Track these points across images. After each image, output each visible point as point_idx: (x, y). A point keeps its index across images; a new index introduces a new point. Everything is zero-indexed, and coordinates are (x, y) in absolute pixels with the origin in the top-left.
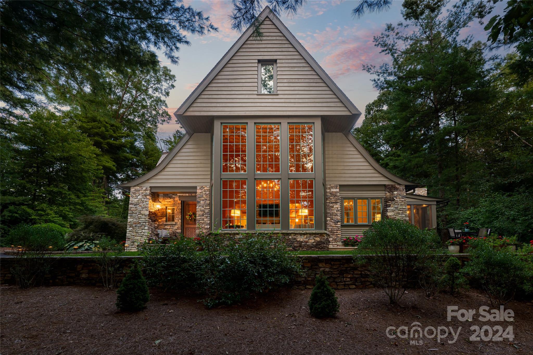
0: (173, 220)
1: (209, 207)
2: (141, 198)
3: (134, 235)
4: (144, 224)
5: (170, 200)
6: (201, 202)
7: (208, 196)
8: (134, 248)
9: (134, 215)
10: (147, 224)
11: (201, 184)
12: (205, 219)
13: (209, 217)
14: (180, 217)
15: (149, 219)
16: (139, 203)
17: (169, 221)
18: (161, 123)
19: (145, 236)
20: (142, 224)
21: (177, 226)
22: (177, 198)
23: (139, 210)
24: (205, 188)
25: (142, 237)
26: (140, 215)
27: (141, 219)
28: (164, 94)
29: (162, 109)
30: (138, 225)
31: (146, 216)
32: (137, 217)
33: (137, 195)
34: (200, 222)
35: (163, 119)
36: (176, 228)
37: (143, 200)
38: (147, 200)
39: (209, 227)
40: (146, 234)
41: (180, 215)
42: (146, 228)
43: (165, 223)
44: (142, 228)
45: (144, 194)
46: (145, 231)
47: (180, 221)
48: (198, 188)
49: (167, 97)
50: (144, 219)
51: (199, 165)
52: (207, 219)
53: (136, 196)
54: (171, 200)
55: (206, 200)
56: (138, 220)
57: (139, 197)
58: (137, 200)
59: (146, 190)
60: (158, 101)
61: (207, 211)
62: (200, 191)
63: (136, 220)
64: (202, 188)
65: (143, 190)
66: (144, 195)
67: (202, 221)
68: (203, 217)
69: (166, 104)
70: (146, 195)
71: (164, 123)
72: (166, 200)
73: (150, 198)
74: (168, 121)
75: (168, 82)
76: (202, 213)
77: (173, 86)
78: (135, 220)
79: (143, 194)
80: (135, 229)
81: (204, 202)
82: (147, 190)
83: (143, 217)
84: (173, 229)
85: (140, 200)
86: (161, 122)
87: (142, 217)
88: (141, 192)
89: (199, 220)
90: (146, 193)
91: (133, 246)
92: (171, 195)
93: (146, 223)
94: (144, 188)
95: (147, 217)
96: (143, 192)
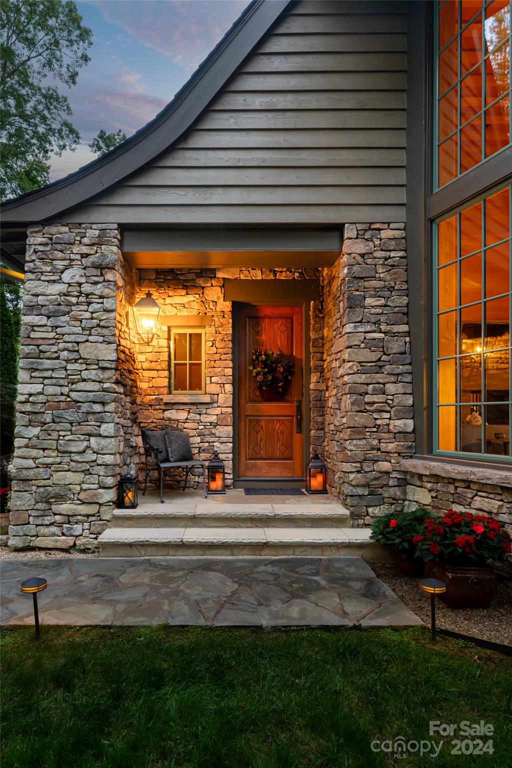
0: (196, 384)
1: (405, 328)
2: (78, 279)
3: (48, 466)
4: (97, 408)
5: (185, 300)
6: (369, 301)
7: (400, 270)
8: (54, 529)
9: (48, 364)
10: (111, 407)
11: (365, 215)
12: (391, 388)
13: (408, 378)
14: (229, 371)
15: (117, 382)
16: (70, 304)
17: (180, 386)
18: (57, 154)
19: (101, 471)
20: (85, 407)
21: (218, 411)
22: (214, 293)
23: (73, 338)
24: (385, 234)
25: (87, 472)
26: (76, 366)
27: (81, 386)
28: (67, 78)
29: (59, 118)
30: (70, 415)
31: (104, 369)
32: (62, 374)
33: (60, 264)
34: (368, 399)
35: (62, 143)
36: (213, 419)
37: (87, 288)
38: (107, 291)
39: (409, 425)
40: (109, 459)
41: (231, 364)
42: (108, 428)
43: (167, 398)
44: (89, 429)
45: (92, 259)
46: (103, 442)
47: (229, 388)
48: (349, 232)
49: (72, 86)
50: (96, 386)
51: (352, 120)
52: (399, 388)
53: (53, 272)
54: (191, 298)
55: (391, 289)
56: (65, 390)
57: (67, 276)
58: (62, 288)
59: (98, 242)
60: (51, 98)
61: (396, 346)
62: (360, 247)
63: (58, 390)
64: (369, 230)
65: (86, 240)
66: (95, 266)
67: (376, 398)
68: (380, 378)
69: (68, 108)
70: (102, 268)
71: (63, 152)
72: (168, 300)
73: (121, 283)
74: (74, 146)
75: (75, 47)
76: (374, 356)
77: (85, 58)
78: (51, 390)
79: (86, 262)
80: (55, 435)
81: (383, 301)
82: (109, 243)
83: (93, 374)
84: (199, 422)
85: (74, 290)
86: (56, 149)
87: (85, 374)
88: (75, 249)
89: (363, 389)
90: (103, 255)
91: (47, 520)
92: (190, 276)
93: (103, 404)
94: (90, 233)
95: (108, 374)
96: (85, 250)
